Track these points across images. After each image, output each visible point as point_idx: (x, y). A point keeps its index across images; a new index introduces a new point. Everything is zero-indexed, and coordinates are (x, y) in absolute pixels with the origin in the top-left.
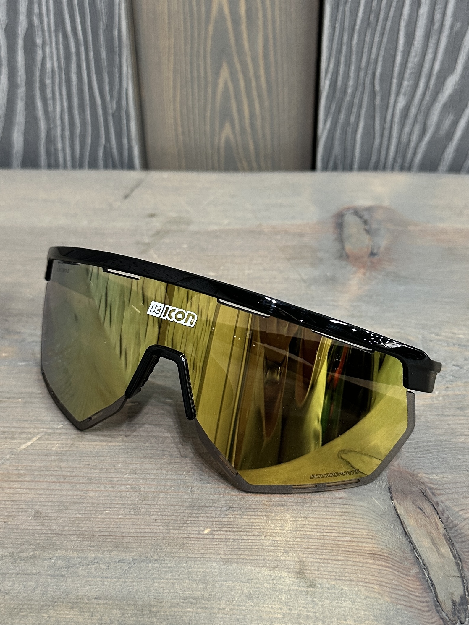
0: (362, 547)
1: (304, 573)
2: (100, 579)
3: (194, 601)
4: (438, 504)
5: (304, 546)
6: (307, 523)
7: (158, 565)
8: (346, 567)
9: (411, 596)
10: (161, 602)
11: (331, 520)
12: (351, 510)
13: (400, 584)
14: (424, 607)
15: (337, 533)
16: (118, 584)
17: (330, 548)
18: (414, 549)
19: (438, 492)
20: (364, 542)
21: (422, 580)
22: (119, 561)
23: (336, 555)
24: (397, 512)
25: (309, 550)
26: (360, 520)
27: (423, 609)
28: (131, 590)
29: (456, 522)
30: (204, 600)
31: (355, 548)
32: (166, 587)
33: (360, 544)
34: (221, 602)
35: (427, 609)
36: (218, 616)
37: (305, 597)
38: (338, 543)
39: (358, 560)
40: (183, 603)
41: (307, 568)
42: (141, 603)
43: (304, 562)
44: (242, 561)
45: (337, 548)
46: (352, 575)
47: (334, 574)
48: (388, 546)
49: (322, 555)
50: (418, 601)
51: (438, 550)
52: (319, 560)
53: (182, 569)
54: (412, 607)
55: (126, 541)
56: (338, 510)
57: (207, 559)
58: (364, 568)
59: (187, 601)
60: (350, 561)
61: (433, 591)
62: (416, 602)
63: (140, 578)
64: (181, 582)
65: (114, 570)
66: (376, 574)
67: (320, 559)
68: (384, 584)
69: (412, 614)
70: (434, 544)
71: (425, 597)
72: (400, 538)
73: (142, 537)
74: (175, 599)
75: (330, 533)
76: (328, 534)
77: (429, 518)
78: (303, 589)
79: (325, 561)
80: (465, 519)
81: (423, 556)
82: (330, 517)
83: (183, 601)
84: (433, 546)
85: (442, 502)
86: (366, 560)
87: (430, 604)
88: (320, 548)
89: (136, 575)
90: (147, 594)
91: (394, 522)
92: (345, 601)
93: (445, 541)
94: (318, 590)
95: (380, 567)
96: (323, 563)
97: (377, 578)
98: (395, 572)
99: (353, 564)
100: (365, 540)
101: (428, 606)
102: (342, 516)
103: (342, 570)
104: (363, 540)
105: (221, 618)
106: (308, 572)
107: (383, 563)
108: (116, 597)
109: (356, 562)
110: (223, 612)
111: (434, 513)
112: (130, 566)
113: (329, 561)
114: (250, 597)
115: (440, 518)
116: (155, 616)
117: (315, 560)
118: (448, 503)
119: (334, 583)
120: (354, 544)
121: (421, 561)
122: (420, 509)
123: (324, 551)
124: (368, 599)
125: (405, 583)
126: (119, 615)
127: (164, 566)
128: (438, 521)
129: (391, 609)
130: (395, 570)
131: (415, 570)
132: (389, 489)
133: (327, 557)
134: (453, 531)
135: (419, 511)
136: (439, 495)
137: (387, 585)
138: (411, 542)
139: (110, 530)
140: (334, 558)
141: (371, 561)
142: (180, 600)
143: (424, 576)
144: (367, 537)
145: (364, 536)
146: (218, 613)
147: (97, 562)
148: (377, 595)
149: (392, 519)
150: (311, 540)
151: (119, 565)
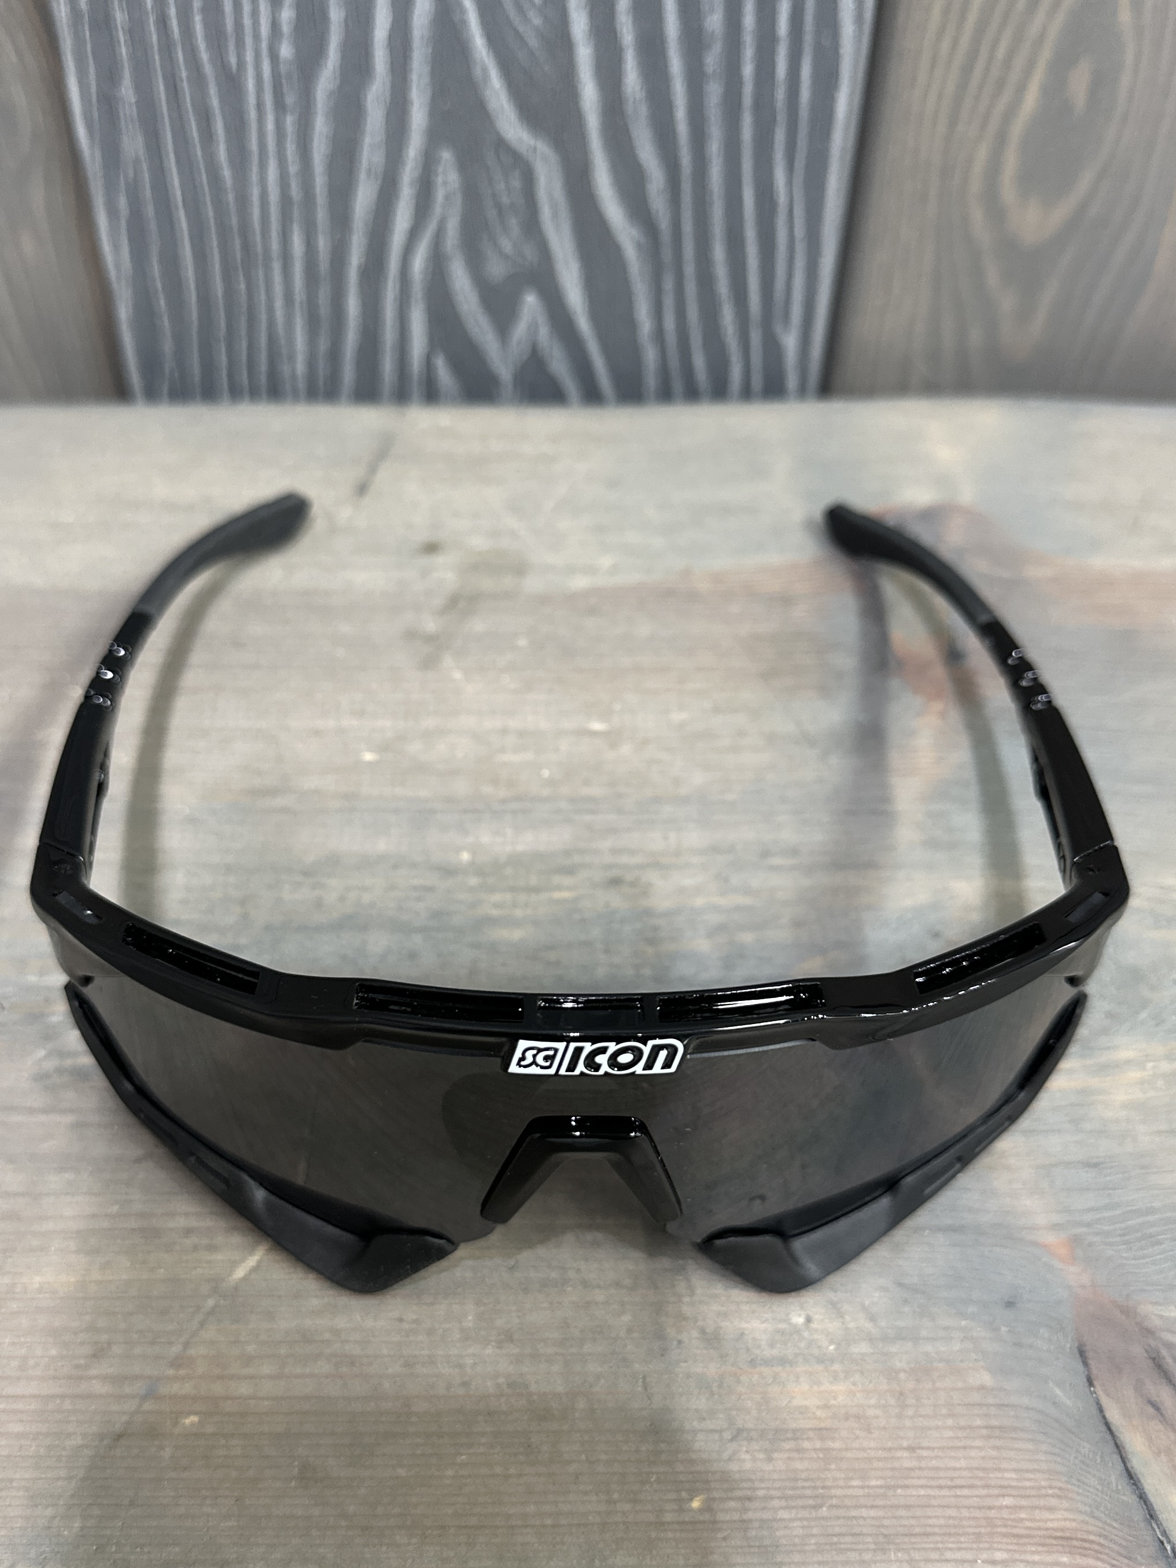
0: (1041, 1520)
18: (1151, 1516)
24: (1104, 1417)
33: (1037, 1515)
38: (988, 1513)
45: (989, 1529)
56: (978, 1422)
60: (1021, 1561)
76: (966, 1492)
82: (964, 1443)
86: (1054, 1556)
91: (1100, 1444)
102: (988, 1437)
104: (1042, 1502)
107: (1090, 1562)
122: (1152, 1405)
132: (1081, 1352)
135: (1152, 1410)
138: (1143, 1499)
141: (1064, 1559)
149: (1096, 1437)
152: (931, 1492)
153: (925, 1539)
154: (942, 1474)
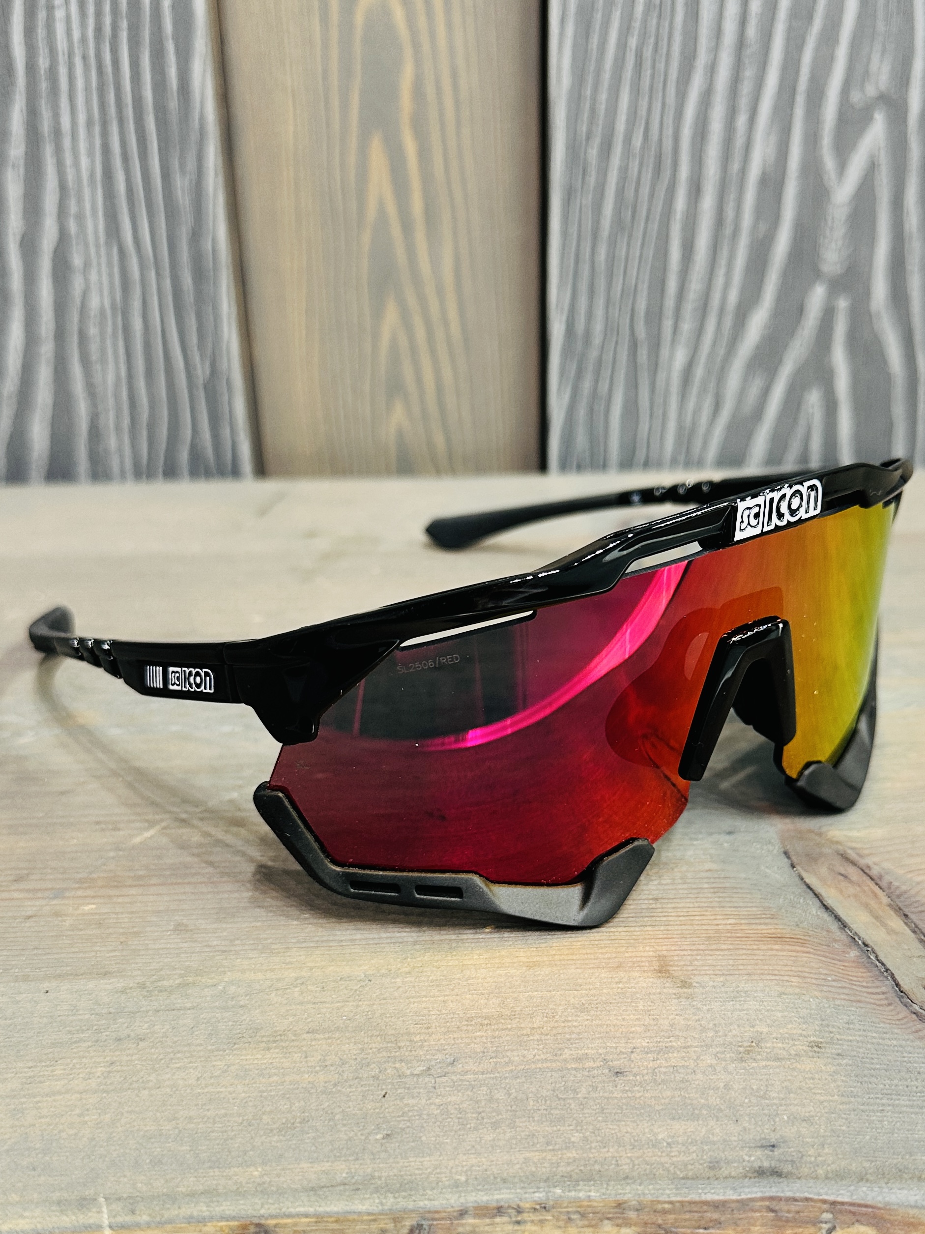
0: (758, 930)
1: (668, 971)
2: (310, 1006)
3: (486, 1022)
4: (869, 867)
5: (661, 936)
6: (659, 906)
7: (413, 979)
8: (738, 958)
9: (854, 987)
10: (428, 1028)
11: (698, 900)
12: (728, 885)
13: (832, 973)
14: (881, 999)
15: (711, 915)
16: (346, 1010)
17: (705, 935)
18: (844, 925)
19: (866, 852)
20: (761, 924)
21: (867, 965)
22: (341, 978)
23: (718, 943)
24: (805, 882)
25: (671, 940)
26: (745, 896)
27: (878, 1002)
28: (370, 1016)
29: (904, 888)
30: (504, 1019)
31: (747, 932)
32: (433, 1008)
33: (754, 927)
34: (534, 1020)
35: (886, 1002)
36: (531, 1038)
37: (676, 1001)
38: (716, 927)
39: (755, 947)
40: (468, 1025)
41: (671, 963)
42: (391, 1032)
43: (665, 956)
44: (559, 963)
45: (716, 935)
46: (749, 967)
47: (719, 968)
48: (801, 925)
49: (694, 945)
50: (867, 993)
51: (884, 925)
52: (690, 952)
53: (456, 981)
54: (859, 1001)
55: (349, 951)
56: (706, 886)
57: (496, 966)
58: (767, 957)
59: (473, 1023)
60: (743, 949)
61: (889, 978)
62: (865, 994)
63: (385, 999)
64: (458, 998)
65: (334, 991)
66: (789, 963)
67: (691, 950)
68: (807, 975)
69: (863, 1010)
70: (877, 918)
71: (877, 987)
72: (818, 915)
73: (376, 944)
74: (452, 1022)
75: (701, 915)
76: (697, 918)
77: (860, 886)
78: (671, 991)
79: (701, 952)
80: (918, 883)
81: (862, 934)
82: (696, 896)
83: (466, 1023)
84: (874, 921)
85: (875, 864)
86: (770, 946)
87: (888, 995)
88: (688, 936)
89: (375, 995)
90: (401, 1019)
91: (803, 894)
92: (745, 1001)
93: (892, 913)
94: (696, 990)
95: (794, 954)
96: (697, 955)
97: (793, 968)
98: (820, 958)
99: (749, 952)
100: (762, 921)
101: (887, 999)
102: (714, 893)
103: (731, 962)
104: (757, 921)
105: (538, 1041)
106: (676, 968)
107: (798, 948)
108: (346, 1027)
109: (753, 949)
110: (539, 1032)
111: (865, 878)
112: (362, 984)
113: (707, 952)
114: (583, 1009)
115: (877, 884)
116: (421, 1047)
117: (682, 953)
118: (886, 865)
119: (722, 979)
120: (743, 927)
121: (860, 942)
122: (842, 875)
123: (697, 939)
124: (785, 997)
125: (840, 971)
126: (355, 1053)
127: (423, 979)
128: (876, 889)
129: (826, 1006)
130: (818, 955)
131: (854, 953)
132: (786, 853)
133: (701, 947)
134: (902, 899)
135: (841, 878)
136: (869, 855)
137: (811, 975)
138: (838, 918)
139: (317, 939)
140: (714, 947)
141: (777, 947)
142: (461, 1023)
143: (870, 960)
144: (764, 916)
145: (759, 916)
146: (533, 1035)
147: (303, 983)
148: (798, 991)
149: (800, 891)
150: (669, 928)
151: (342, 985)
152: (670, 918)
153: (667, 940)
154: (679, 910)
